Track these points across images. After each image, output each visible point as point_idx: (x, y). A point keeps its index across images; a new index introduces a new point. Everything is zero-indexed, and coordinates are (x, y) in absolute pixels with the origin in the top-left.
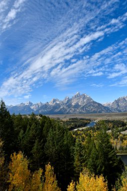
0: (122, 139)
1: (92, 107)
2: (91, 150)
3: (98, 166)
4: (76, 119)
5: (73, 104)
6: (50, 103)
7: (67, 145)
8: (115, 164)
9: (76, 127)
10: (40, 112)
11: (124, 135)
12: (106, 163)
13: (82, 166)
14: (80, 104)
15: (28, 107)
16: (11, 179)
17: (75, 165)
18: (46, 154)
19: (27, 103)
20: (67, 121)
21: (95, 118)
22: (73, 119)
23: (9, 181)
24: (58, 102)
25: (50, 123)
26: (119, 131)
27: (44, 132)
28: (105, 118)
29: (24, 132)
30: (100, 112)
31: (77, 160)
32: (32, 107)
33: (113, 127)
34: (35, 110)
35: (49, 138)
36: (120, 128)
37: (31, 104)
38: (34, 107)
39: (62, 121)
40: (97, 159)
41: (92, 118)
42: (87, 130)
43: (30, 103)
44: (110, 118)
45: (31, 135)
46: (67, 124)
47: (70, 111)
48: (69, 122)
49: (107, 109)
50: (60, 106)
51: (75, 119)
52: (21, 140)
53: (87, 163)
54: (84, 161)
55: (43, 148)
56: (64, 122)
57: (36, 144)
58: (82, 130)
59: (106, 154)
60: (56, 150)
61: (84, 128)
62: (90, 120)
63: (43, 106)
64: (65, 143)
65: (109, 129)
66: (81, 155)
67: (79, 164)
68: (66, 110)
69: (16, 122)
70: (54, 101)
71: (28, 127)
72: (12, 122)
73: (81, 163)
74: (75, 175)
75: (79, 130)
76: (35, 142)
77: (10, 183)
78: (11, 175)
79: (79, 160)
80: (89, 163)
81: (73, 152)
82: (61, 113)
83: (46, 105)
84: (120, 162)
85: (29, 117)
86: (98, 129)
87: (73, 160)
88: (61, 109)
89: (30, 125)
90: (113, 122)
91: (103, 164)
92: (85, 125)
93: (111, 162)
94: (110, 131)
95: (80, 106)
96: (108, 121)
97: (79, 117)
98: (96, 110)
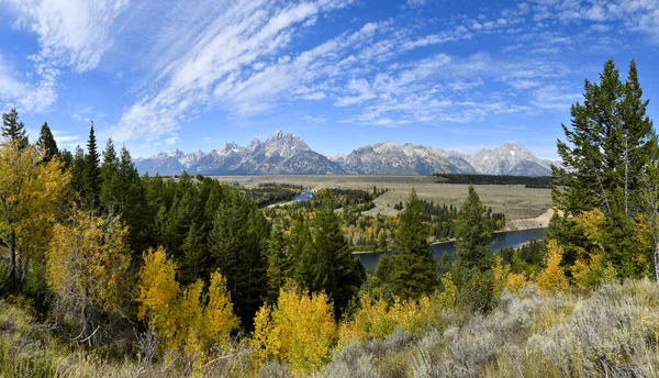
0: (363, 226)
1: (306, 162)
2: (301, 247)
3: (315, 276)
4: (274, 185)
5: (268, 155)
6: (219, 153)
7: (253, 236)
8: (349, 271)
9: (272, 200)
10: (199, 170)
11: (368, 218)
12: (332, 268)
13: (283, 275)
14: (281, 154)
15: (174, 161)
16: (142, 296)
17: (269, 275)
18: (210, 253)
19: (171, 153)
20: (253, 190)
21: (312, 184)
22: (266, 185)
23: (139, 300)
24: (236, 151)
25: (220, 191)
26: (359, 211)
27: (208, 210)
28: (332, 185)
29: (168, 210)
30: (321, 173)
31: (272, 264)
32: (182, 161)
33: (348, 203)
34: (188, 166)
35: (217, 222)
36: (359, 206)
37: (180, 154)
38: (186, 159)
39: (244, 189)
40: (314, 261)
41: (305, 184)
42: (296, 207)
43: (178, 152)
44: (343, 186)
45: (181, 216)
46: (254, 195)
47: (262, 169)
48: (258, 190)
49: (336, 167)
50: (240, 159)
51: (271, 185)
52: (160, 225)
53: (293, 270)
54: (288, 266)
55: (204, 241)
56: (247, 191)
57: (190, 233)
58: (286, 207)
59: (331, 253)
60: (232, 245)
61: (288, 203)
62: (301, 188)
63: (206, 157)
64: (250, 231)
65: (339, 206)
66: (282, 256)
67: (277, 271)
68: (253, 167)
69: (150, 191)
70: (228, 147)
71: (175, 200)
72: (143, 191)
73: (282, 270)
74: (270, 292)
75: (278, 207)
76: (188, 229)
77: (140, 304)
78: (142, 288)
79: (277, 264)
80: (297, 270)
81: (266, 249)
82: (242, 172)
83: (210, 155)
84: (359, 266)
85: (177, 181)
86: (317, 205)
87: (265, 264)
88: (242, 164)
89: (180, 197)
90: (346, 192)
91: (326, 271)
92: (291, 196)
93: (341, 267)
94: (341, 210)
95: (283, 158)
96: (338, 192)
97: (279, 181)
98: (314, 167)
